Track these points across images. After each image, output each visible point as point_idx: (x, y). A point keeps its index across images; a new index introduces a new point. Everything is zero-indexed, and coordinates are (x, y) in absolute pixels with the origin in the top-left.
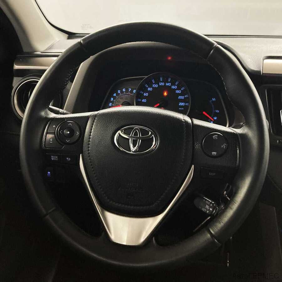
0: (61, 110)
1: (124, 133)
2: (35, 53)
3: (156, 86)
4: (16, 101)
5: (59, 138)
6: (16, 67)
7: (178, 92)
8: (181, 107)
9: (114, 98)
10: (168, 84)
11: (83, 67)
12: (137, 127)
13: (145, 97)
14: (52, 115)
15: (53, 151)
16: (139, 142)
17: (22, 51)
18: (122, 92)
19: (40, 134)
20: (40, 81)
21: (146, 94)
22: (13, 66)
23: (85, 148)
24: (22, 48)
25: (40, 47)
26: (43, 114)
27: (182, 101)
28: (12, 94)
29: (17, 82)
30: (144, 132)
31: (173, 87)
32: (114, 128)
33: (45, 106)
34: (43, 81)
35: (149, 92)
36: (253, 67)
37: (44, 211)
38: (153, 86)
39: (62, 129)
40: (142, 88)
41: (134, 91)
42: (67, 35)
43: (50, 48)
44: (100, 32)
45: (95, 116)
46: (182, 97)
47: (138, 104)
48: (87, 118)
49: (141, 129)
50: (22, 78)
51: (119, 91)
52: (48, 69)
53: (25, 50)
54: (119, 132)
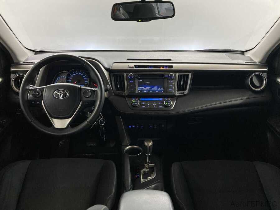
0: (34, 86)
1: (57, 92)
2: (20, 63)
3: (75, 74)
4: (13, 84)
5: (35, 96)
6: (12, 69)
7: (84, 76)
8: (86, 82)
9: (57, 80)
10: (80, 74)
11: (41, 70)
12: (61, 90)
13: (71, 79)
14: (31, 88)
15: (32, 100)
16: (62, 95)
17: (14, 62)
18: (60, 78)
19: (27, 95)
20: (25, 76)
21: (71, 78)
22: (10, 69)
23: (44, 98)
24: (13, 61)
25: (22, 60)
26: (27, 88)
27: (86, 80)
28: (12, 81)
29: (13, 77)
30: (63, 91)
31: (82, 75)
32: (54, 91)
33: (28, 85)
34: (27, 75)
35: (72, 77)
36: (107, 66)
37: (30, 120)
38: (74, 74)
39: (35, 92)
40: (69, 76)
41: (65, 77)
42: (34, 52)
43: (27, 60)
44: (48, 57)
45: (46, 87)
46: (86, 79)
47: (67, 82)
48: (44, 88)
49: (63, 90)
50: (15, 74)
51: (59, 78)
52: (30, 70)
53: (15, 61)
54: (55, 92)
